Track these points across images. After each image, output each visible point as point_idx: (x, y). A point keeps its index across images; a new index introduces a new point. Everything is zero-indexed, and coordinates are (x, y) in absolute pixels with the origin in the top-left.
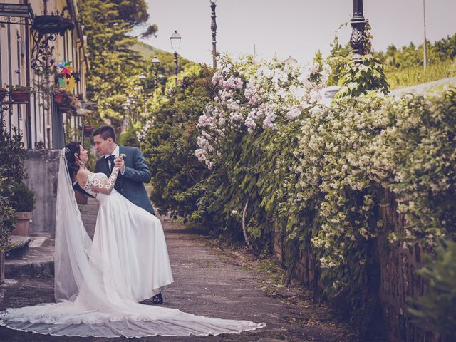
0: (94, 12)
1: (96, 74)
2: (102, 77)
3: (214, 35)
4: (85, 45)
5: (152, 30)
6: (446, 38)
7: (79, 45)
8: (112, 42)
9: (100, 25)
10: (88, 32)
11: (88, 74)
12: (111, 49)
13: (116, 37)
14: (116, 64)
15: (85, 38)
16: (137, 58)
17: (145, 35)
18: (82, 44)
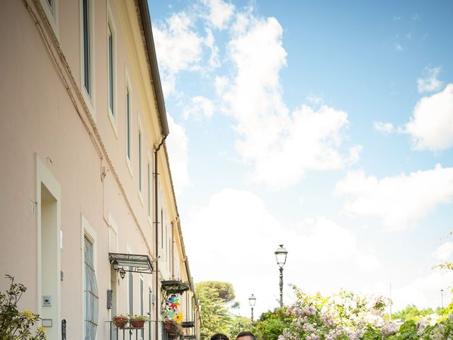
0: (206, 294)
1: (206, 327)
2: (209, 328)
3: (281, 289)
4: (200, 310)
5: (237, 305)
6: (397, 312)
7: (196, 309)
8: (215, 310)
9: (209, 300)
10: (202, 304)
11: (201, 327)
12: (214, 313)
13: (217, 308)
14: (217, 322)
15: (200, 307)
16: (228, 319)
17: (234, 307)
18: (198, 310)
